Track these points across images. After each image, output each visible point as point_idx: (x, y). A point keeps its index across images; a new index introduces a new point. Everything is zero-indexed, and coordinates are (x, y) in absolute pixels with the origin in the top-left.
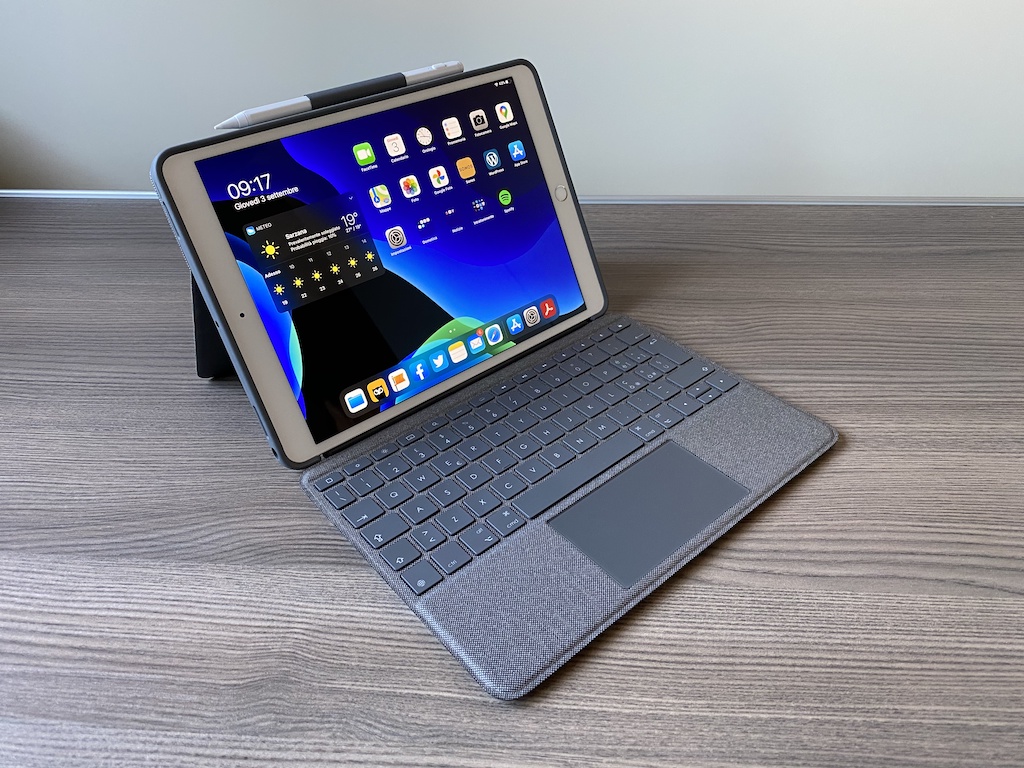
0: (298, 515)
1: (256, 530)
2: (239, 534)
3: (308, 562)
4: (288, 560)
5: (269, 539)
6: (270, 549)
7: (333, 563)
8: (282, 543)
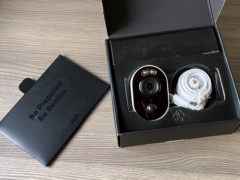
0: (211, 154)
1: (200, 160)
2: (196, 161)
3: (221, 173)
4: (214, 172)
5: (206, 164)
6: (207, 168)
7: (228, 174)
8: (210, 165)
